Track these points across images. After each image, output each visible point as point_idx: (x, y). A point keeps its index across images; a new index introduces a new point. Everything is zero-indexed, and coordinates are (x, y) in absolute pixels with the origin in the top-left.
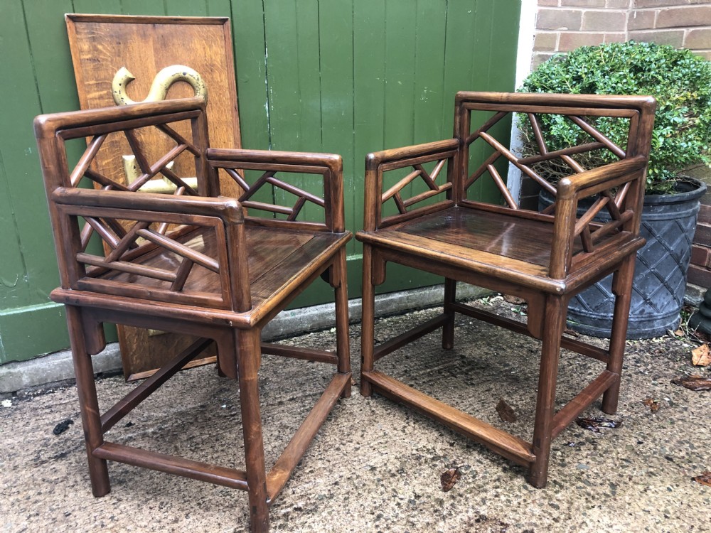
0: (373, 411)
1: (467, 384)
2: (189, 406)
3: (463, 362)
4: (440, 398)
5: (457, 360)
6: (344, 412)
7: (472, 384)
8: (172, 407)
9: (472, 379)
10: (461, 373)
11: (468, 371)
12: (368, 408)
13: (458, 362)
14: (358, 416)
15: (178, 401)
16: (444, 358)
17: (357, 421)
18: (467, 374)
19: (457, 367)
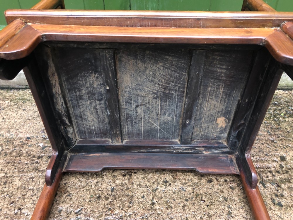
0: (153, 204)
1: (273, 200)
2: (20, 135)
3: (280, 165)
4: (234, 212)
5: (274, 161)
6: (126, 192)
7: (280, 205)
8: (8, 132)
9: (282, 196)
10: (273, 182)
11: (282, 181)
12: (151, 197)
13: (275, 164)
14: (135, 205)
15: (17, 128)
16: (261, 154)
17: (130, 212)
18: (279, 186)
19: (270, 172)
